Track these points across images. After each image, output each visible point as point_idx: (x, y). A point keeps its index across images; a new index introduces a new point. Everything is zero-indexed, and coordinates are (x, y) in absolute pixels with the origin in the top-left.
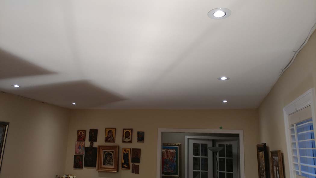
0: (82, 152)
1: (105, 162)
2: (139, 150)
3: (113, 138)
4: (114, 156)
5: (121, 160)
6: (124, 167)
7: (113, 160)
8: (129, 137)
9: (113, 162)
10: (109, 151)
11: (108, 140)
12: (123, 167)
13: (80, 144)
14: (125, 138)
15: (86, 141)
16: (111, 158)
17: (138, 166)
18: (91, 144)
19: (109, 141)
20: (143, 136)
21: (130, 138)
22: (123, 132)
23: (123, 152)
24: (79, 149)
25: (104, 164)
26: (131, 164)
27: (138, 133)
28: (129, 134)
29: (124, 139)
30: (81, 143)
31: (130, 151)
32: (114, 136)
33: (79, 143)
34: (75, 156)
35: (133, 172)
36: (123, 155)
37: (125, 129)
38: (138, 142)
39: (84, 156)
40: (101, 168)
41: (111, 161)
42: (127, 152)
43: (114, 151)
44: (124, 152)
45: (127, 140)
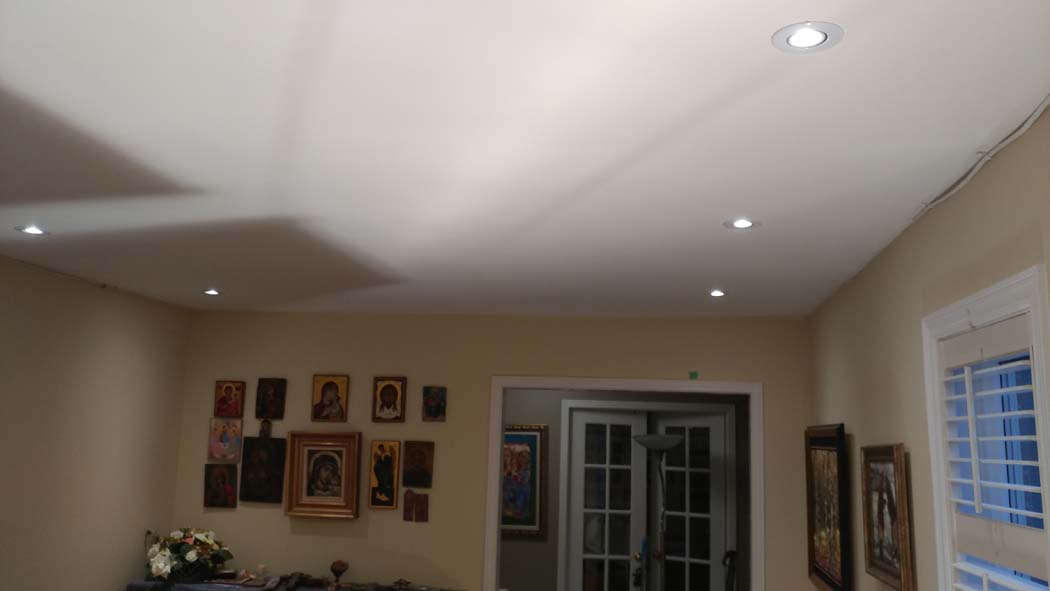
0: (233, 453)
1: (313, 487)
2: (429, 446)
3: (340, 406)
4: (343, 464)
5: (369, 480)
6: (379, 500)
7: (340, 478)
8: (395, 404)
9: (339, 485)
10: (327, 448)
11: (325, 413)
12: (375, 502)
13: (224, 427)
14: (382, 407)
15: (244, 419)
16: (335, 472)
17: (426, 497)
18: (263, 427)
19: (327, 418)
20: (443, 399)
21: (399, 407)
22: (376, 387)
23: (376, 455)
24: (221, 444)
25: (310, 493)
26: (402, 491)
27: (427, 391)
28: (396, 394)
29: (378, 409)
30: (228, 424)
31: (396, 449)
32: (342, 401)
33: (221, 423)
34: (209, 469)
35: (407, 517)
36: (373, 464)
37: (383, 379)
38: (424, 420)
39: (239, 466)
40: (299, 505)
41: (333, 482)
42: (388, 453)
43: (343, 449)
44: (379, 453)
45: (388, 413)
